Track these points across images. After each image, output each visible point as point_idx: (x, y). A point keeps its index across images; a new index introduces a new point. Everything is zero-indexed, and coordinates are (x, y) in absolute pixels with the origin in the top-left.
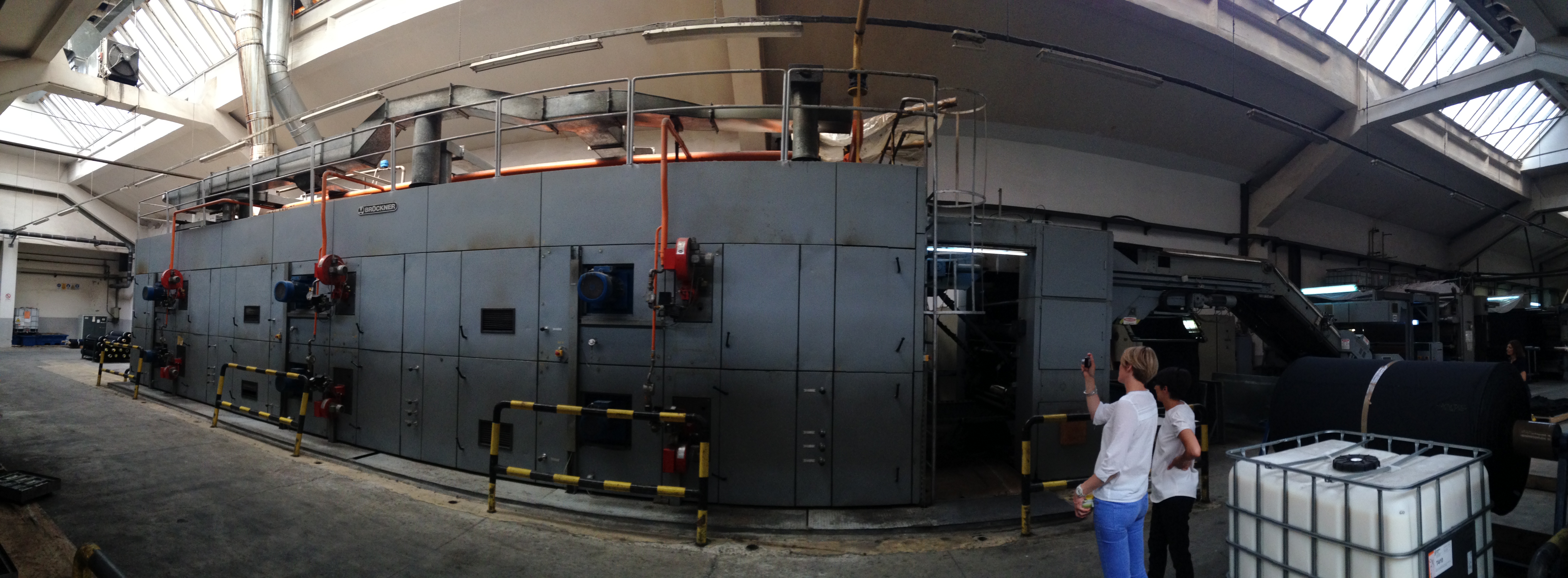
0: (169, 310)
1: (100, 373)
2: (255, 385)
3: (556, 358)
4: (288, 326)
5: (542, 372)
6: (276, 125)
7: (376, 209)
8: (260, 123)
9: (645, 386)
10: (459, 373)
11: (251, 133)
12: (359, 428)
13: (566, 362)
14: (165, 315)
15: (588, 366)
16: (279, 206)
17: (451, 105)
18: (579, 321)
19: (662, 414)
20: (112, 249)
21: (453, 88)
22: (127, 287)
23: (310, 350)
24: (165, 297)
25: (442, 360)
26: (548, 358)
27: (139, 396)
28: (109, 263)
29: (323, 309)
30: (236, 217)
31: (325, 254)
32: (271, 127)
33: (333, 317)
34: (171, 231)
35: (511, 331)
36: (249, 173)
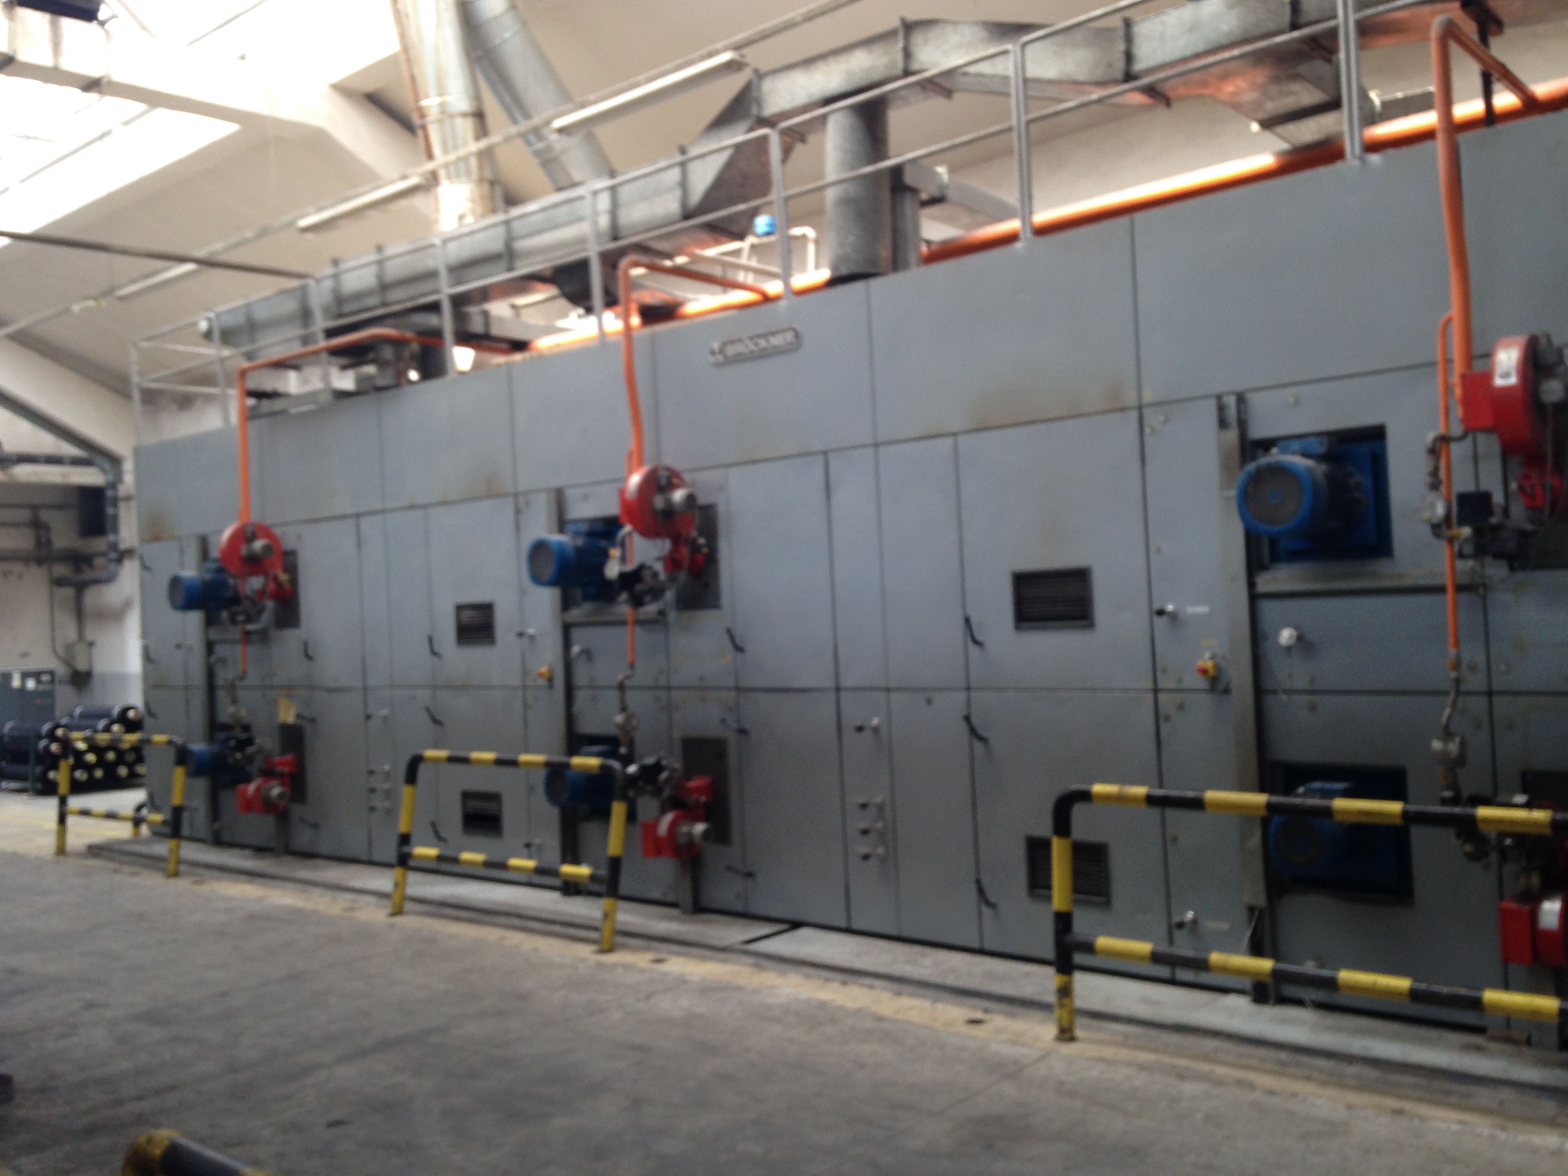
0: (247, 633)
1: (62, 819)
2: (495, 798)
3: (1200, 682)
4: (567, 644)
5: (1167, 719)
6: (494, 138)
7: (752, 347)
8: (453, 128)
9: (1437, 745)
10: (973, 731)
11: (430, 156)
12: (750, 875)
13: (1226, 691)
14: (239, 648)
15: (1284, 697)
16: (519, 346)
17: (907, 73)
18: (1251, 585)
19: (1483, 812)
20: (53, 474)
21: (909, 27)
22: (110, 579)
23: (622, 700)
24: (236, 599)
25: (929, 701)
26: (1180, 681)
27: (183, 868)
28: (46, 516)
29: (647, 598)
30: (413, 375)
31: (640, 464)
32: (483, 143)
33: (672, 616)
34: (234, 418)
35: (1084, 622)
36: (437, 261)
